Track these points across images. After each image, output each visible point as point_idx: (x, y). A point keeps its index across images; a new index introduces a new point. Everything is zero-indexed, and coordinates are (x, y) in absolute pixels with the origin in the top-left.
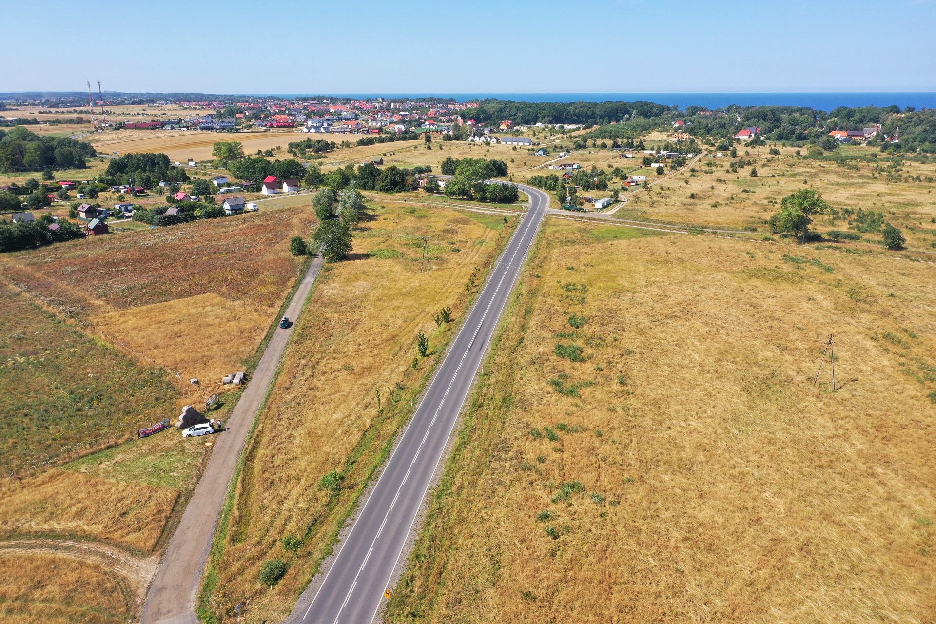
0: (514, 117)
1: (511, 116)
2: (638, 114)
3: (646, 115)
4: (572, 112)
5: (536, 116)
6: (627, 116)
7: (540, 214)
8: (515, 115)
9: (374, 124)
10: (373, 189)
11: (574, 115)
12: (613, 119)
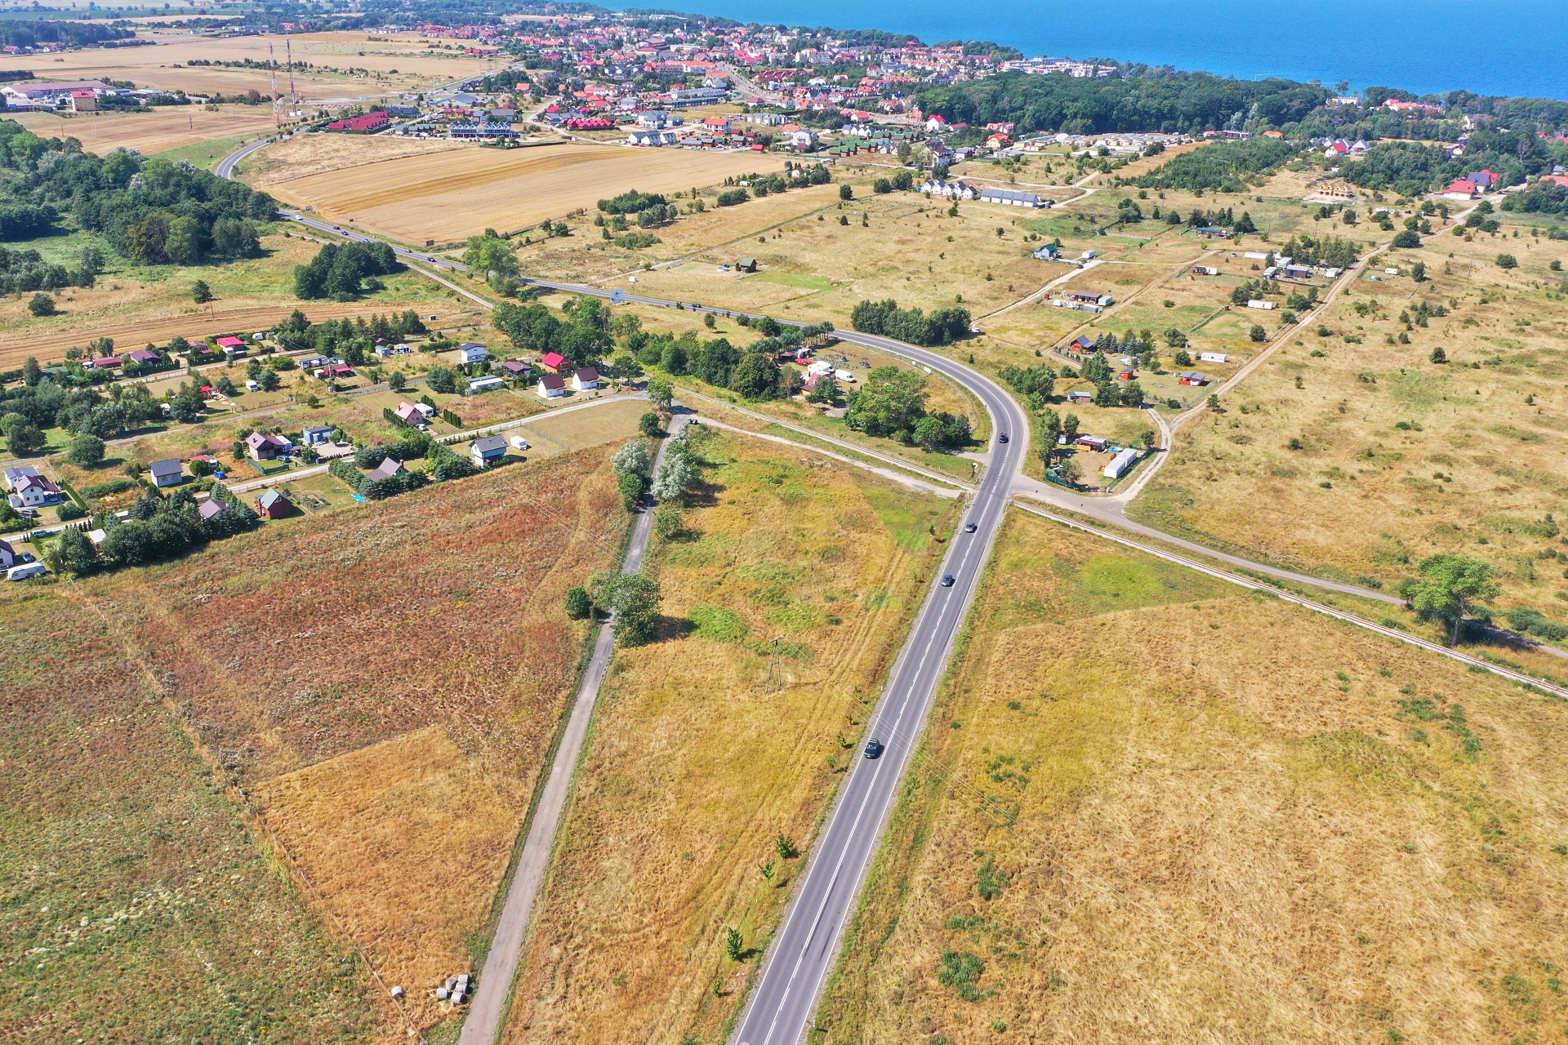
0: (1019, 113)
1: (1013, 110)
2: (1262, 112)
3: (1277, 116)
4: (1130, 107)
5: (1060, 113)
6: (1238, 115)
7: (1000, 495)
8: (1021, 108)
9: (758, 121)
10: (725, 386)
11: (1135, 111)
12: (1212, 119)
